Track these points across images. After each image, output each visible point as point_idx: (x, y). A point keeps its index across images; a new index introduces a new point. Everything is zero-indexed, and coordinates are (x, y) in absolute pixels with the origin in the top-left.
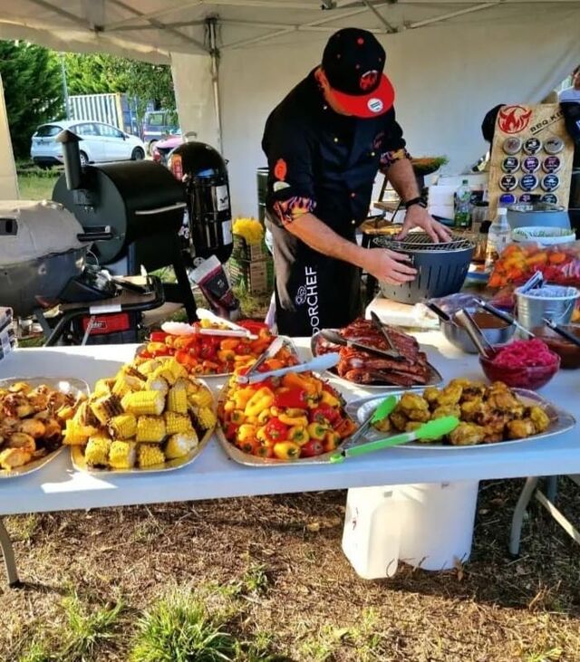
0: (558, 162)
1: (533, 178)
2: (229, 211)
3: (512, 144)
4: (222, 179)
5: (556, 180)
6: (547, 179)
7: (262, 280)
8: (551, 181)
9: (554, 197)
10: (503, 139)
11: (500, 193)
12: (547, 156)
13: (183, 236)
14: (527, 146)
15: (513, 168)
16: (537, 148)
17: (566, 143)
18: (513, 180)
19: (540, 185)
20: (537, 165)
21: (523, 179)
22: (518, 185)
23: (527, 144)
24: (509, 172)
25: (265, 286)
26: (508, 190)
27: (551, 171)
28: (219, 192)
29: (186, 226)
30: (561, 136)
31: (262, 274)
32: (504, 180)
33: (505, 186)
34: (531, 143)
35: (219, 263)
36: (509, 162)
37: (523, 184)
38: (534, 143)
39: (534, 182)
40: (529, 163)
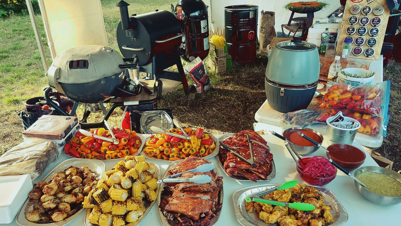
0: (379, 21)
1: (365, 29)
2: (207, 33)
3: (355, 9)
4: (204, 16)
5: (377, 31)
6: (372, 30)
7: (224, 67)
8: (375, 31)
9: (375, 40)
10: (350, 6)
11: (345, 36)
12: (374, 17)
13: (182, 48)
14: (363, 11)
15: (354, 23)
16: (369, 12)
17: (386, 10)
18: (353, 30)
19: (368, 33)
20: (368, 22)
21: (359, 29)
22: (356, 32)
23: (364, 9)
24: (352, 24)
25: (225, 70)
26: (350, 35)
27: (375, 26)
28: (203, 23)
29: (184, 43)
30: (383, 6)
31: (224, 64)
32: (348, 29)
33: (348, 32)
34: (366, 9)
35: (201, 61)
36: (352, 19)
37: (358, 32)
38: (368, 9)
39: (365, 31)
40: (363, 20)
